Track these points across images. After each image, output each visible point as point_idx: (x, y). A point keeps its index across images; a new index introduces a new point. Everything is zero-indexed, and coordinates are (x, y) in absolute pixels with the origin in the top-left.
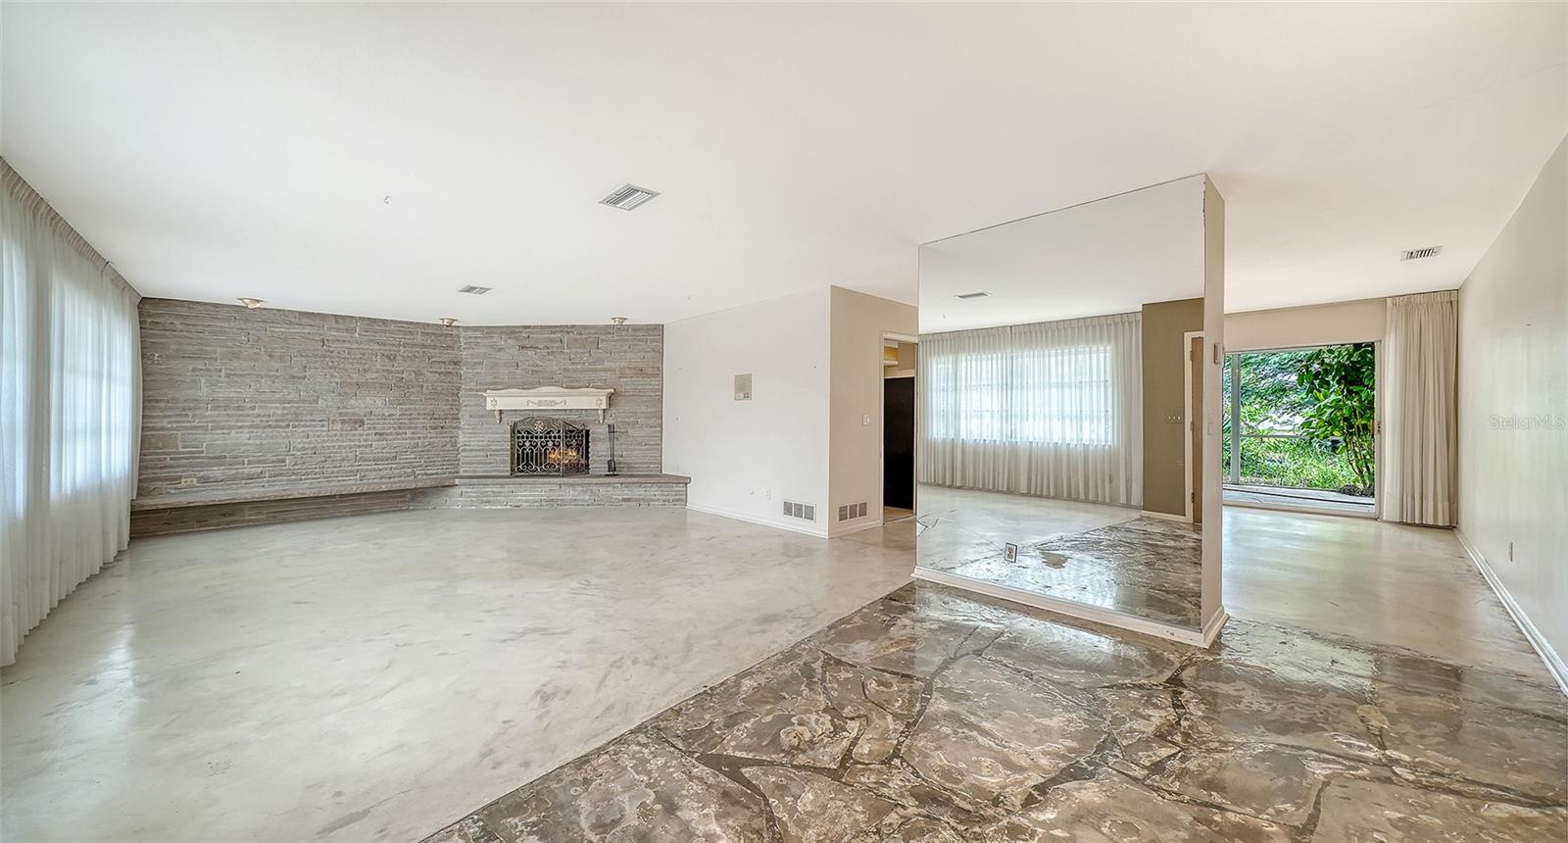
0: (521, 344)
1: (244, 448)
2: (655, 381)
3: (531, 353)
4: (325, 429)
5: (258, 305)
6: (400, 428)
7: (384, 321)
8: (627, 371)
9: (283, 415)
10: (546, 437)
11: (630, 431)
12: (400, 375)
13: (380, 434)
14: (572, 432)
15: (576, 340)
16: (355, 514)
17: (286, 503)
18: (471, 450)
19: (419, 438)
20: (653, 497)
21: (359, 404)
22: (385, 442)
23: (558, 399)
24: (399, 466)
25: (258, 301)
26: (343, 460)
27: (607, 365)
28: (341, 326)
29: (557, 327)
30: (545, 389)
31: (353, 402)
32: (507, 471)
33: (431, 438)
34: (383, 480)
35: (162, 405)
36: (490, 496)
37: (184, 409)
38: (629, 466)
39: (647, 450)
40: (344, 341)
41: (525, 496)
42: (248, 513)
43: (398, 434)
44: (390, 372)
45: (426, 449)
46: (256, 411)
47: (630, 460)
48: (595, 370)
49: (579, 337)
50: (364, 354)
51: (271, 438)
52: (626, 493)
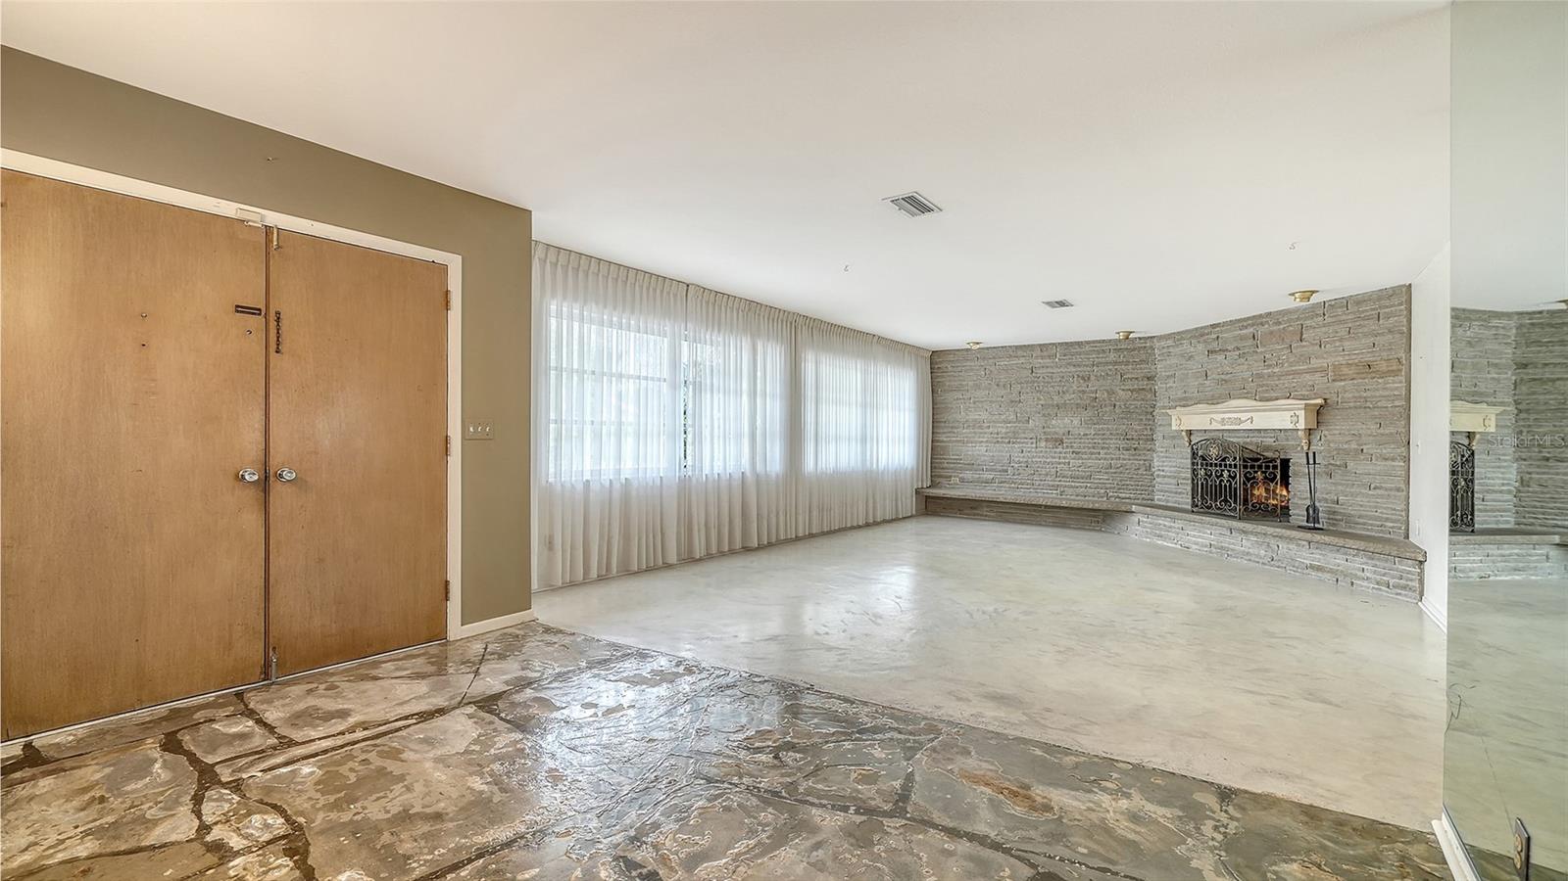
0: (1210, 347)
1: (983, 458)
2: (1396, 384)
3: (1220, 357)
4: (1034, 446)
5: (978, 346)
6: (1094, 448)
7: (1079, 344)
8: (1345, 370)
9: (1006, 433)
10: (1221, 466)
11: (1351, 465)
12: (1094, 395)
13: (1077, 453)
14: (1258, 460)
15: (1271, 333)
16: (1055, 525)
17: (1008, 506)
18: (1165, 477)
19: (1112, 459)
20: (1360, 573)
21: (1062, 423)
22: (1080, 461)
23: (1244, 416)
24: (1093, 486)
25: (978, 343)
26: (1047, 475)
27: (1315, 363)
28: (1045, 354)
29: (1249, 318)
30: (1234, 403)
31: (1054, 422)
32: (1187, 504)
33: (1124, 459)
34: (1079, 498)
35: (943, 424)
36: (1161, 529)
37: (952, 427)
38: (1348, 519)
39: (1382, 496)
40: (1047, 367)
41: (1194, 536)
42: (985, 509)
43: (1092, 454)
44: (1084, 392)
45: (1118, 470)
46: (991, 429)
47: (1350, 510)
48: (1295, 373)
49: (1275, 328)
50: (1063, 377)
51: (999, 451)
52: (1315, 557)
